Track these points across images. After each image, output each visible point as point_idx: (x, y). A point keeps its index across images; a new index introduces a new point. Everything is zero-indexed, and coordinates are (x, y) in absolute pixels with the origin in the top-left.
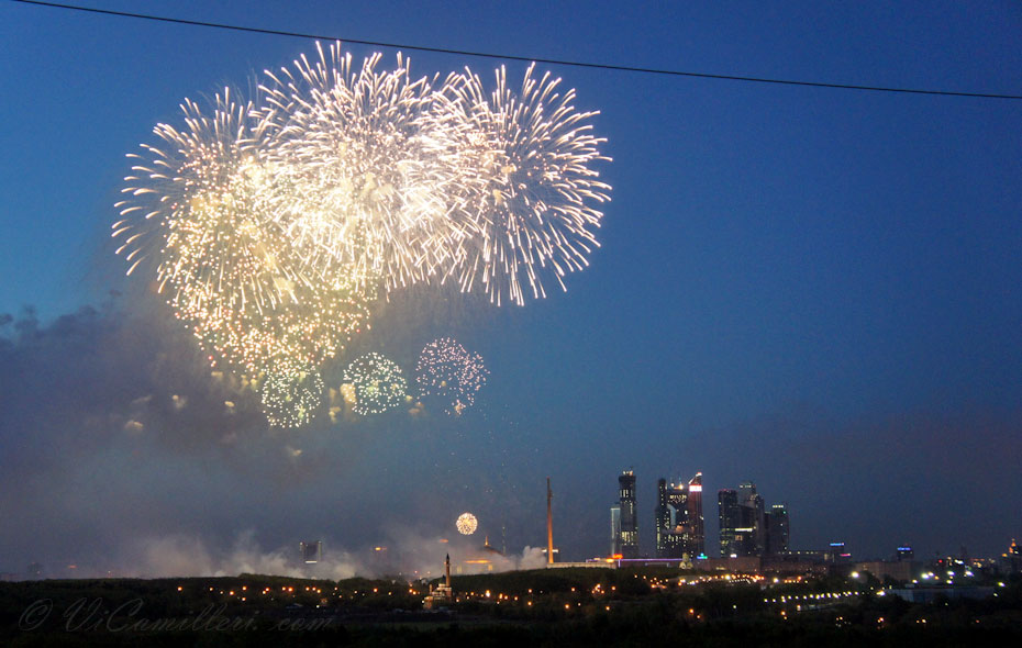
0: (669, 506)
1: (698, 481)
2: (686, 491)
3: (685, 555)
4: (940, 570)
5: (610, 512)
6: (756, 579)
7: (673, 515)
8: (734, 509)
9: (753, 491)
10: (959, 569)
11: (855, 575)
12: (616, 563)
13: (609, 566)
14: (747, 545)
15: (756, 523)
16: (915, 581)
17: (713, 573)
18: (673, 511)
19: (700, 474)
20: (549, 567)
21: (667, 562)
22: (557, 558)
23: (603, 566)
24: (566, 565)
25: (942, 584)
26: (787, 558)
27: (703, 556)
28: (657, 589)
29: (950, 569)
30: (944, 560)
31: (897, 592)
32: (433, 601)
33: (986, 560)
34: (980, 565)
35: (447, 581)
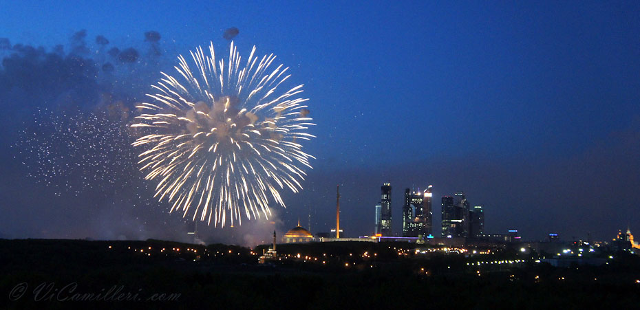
0: (411, 205)
1: (430, 191)
2: (422, 197)
3: (419, 236)
4: (575, 248)
5: (375, 208)
6: (462, 251)
8: (451, 208)
9: (463, 197)
10: (584, 247)
11: (523, 250)
12: (378, 239)
13: (373, 241)
15: (464, 217)
16: (559, 254)
17: (436, 246)
18: (414, 208)
19: (431, 186)
20: (336, 240)
21: (409, 239)
22: (341, 235)
23: (370, 240)
24: (347, 240)
25: (575, 256)
26: (482, 239)
27: (431, 236)
28: (402, 255)
29: (581, 247)
30: (578, 242)
31: (548, 260)
32: (265, 259)
33: (603, 242)
34: (599, 245)
35: (274, 247)
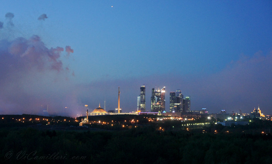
0: (155, 97)
1: (164, 89)
2: (160, 92)
3: (159, 112)
4: (233, 116)
5: (137, 98)
6: (180, 119)
7: (156, 99)
8: (174, 98)
9: (180, 92)
10: (239, 116)
11: (209, 118)
12: (139, 113)
13: (136, 114)
14: (178, 109)
15: (181, 102)
16: (226, 120)
17: (167, 117)
19: (165, 87)
20: (118, 114)
21: (154, 113)
22: (121, 111)
23: (134, 114)
24: (124, 114)
25: (233, 121)
26: (189, 113)
27: (164, 112)
28: (151, 121)
29: (236, 116)
30: (235, 114)
31: (221, 123)
32: (82, 124)
33: (247, 114)
34: (245, 115)
35: (87, 117)
